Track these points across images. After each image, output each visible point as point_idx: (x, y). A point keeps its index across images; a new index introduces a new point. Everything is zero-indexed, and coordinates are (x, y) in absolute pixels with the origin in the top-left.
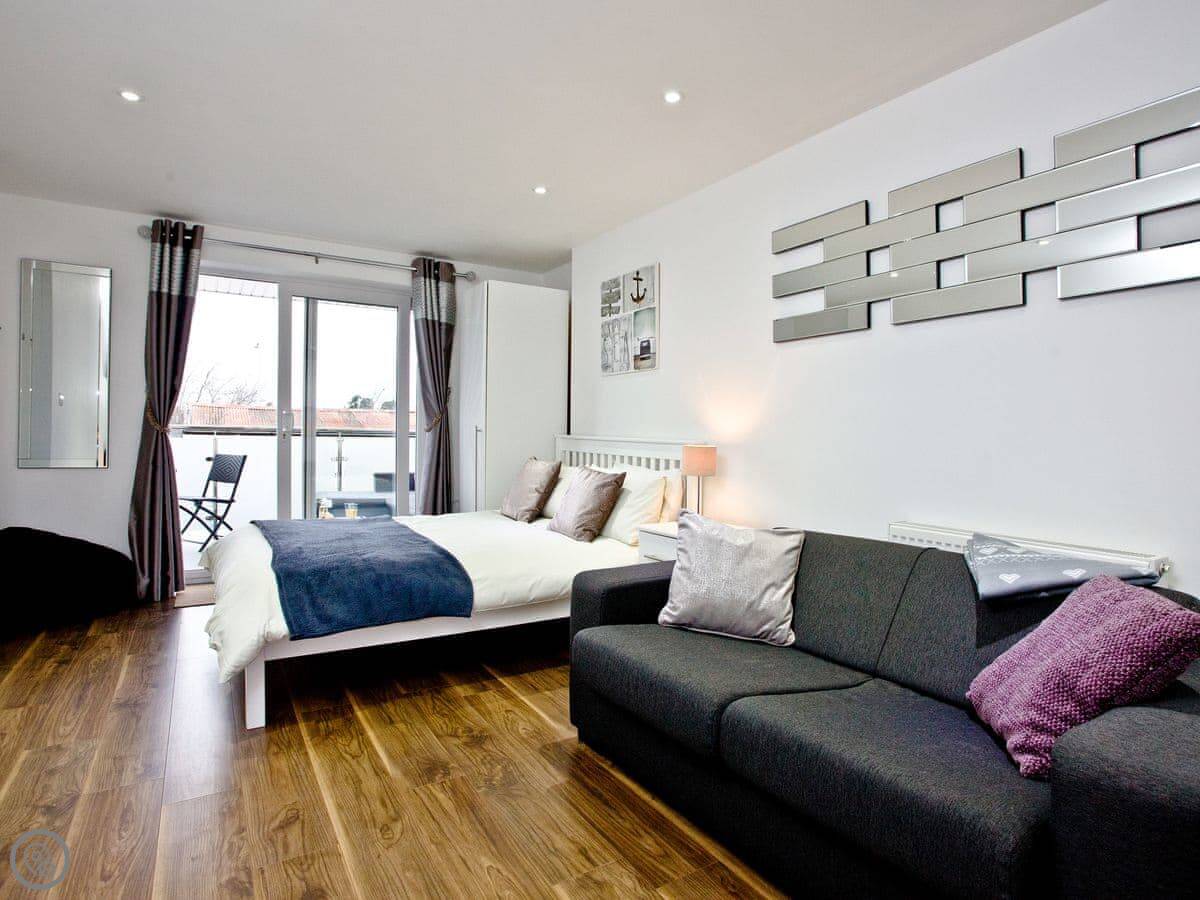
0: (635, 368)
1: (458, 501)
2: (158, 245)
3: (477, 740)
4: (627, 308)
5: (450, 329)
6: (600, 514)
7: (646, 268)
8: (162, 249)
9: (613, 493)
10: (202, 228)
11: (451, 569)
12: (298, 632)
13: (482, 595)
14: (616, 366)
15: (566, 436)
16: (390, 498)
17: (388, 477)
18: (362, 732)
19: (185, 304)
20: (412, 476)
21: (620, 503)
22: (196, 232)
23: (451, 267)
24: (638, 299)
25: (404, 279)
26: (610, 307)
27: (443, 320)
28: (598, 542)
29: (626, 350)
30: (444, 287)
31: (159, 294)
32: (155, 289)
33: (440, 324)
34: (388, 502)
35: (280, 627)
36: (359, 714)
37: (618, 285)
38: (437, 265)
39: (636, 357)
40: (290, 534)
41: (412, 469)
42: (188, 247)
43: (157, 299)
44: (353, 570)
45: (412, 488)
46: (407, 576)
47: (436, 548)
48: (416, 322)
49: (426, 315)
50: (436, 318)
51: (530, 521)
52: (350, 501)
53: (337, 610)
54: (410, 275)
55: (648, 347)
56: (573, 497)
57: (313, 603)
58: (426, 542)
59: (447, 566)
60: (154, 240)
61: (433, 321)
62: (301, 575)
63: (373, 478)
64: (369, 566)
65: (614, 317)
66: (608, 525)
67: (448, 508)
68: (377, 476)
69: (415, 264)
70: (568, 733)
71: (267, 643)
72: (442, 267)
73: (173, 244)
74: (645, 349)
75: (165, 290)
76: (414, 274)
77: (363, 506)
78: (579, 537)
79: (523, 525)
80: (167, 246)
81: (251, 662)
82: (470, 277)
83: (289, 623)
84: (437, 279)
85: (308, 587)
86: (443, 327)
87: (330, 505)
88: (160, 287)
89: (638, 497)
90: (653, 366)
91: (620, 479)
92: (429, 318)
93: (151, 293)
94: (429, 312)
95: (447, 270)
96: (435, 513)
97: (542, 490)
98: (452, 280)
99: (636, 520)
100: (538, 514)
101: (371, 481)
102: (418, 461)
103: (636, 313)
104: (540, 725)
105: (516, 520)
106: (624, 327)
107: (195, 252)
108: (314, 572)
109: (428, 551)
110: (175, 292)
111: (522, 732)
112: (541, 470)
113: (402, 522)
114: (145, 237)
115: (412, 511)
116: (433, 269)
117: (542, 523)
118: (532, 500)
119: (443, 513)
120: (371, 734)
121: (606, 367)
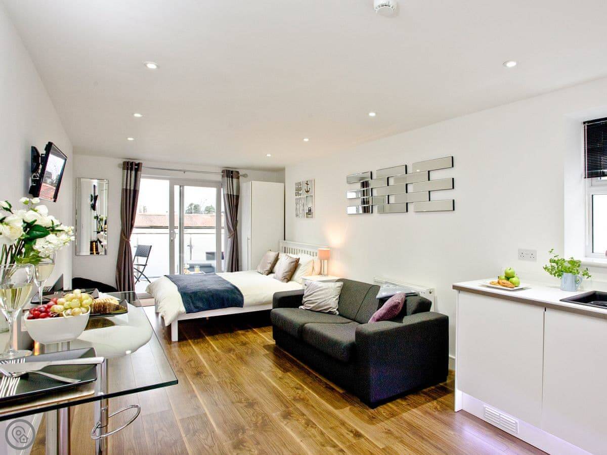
0: (307, 217)
1: (241, 266)
2: (126, 171)
3: (244, 344)
4: (304, 195)
5: (238, 197)
6: (290, 273)
7: (310, 181)
8: (127, 172)
9: (296, 265)
10: (142, 163)
11: (237, 292)
12: (189, 311)
13: (246, 300)
14: (301, 215)
15: (284, 241)
16: (214, 263)
17: (212, 254)
18: (209, 342)
19: (136, 192)
20: (222, 253)
21: (297, 269)
22: (138, 165)
23: (238, 172)
24: (307, 192)
25: (219, 178)
26: (298, 193)
27: (235, 194)
28: (290, 283)
29: (304, 210)
30: (235, 180)
31: (126, 189)
32: (125, 187)
33: (233, 195)
34: (212, 265)
35: (183, 309)
36: (207, 338)
37: (301, 185)
38: (232, 172)
39: (307, 213)
40: (181, 280)
41: (223, 250)
42: (137, 170)
43: (125, 191)
44: (205, 293)
45: (223, 258)
46: (222, 294)
47: (231, 285)
48: (224, 195)
49: (228, 192)
50: (232, 194)
51: (267, 275)
52: (196, 265)
53: (200, 305)
54: (221, 177)
55: (311, 210)
56: (282, 266)
57: (193, 303)
58: (229, 283)
59: (236, 291)
60: (124, 169)
61: (231, 195)
62: (188, 293)
63: (205, 254)
64: (210, 291)
65: (299, 197)
66: (293, 277)
67: (237, 269)
68: (207, 253)
69: (223, 172)
70: (272, 342)
71: (179, 314)
72: (234, 172)
73: (131, 170)
74: (310, 211)
75: (128, 188)
76: (223, 176)
77: (202, 267)
78: (282, 280)
79: (265, 276)
80: (129, 171)
81: (174, 321)
82: (245, 176)
83: (186, 308)
84: (232, 178)
85: (191, 297)
86: (235, 197)
87: (189, 267)
88: (126, 187)
89: (304, 266)
90: (312, 217)
91: (297, 261)
92: (229, 193)
93: (123, 189)
94: (229, 191)
95: (236, 174)
96: (232, 271)
97: (272, 263)
98: (238, 178)
99: (302, 275)
100: (271, 272)
101: (205, 256)
102: (225, 248)
103: (307, 197)
104: (264, 340)
105: (262, 274)
106: (303, 201)
107: (139, 173)
108: (193, 293)
109: (229, 286)
110: (132, 188)
111: (258, 342)
112: (272, 255)
113: (220, 275)
114: (120, 168)
115: (223, 269)
116: (230, 174)
117: (272, 275)
118: (268, 267)
119: (235, 271)
120: (211, 343)
121: (297, 215)
